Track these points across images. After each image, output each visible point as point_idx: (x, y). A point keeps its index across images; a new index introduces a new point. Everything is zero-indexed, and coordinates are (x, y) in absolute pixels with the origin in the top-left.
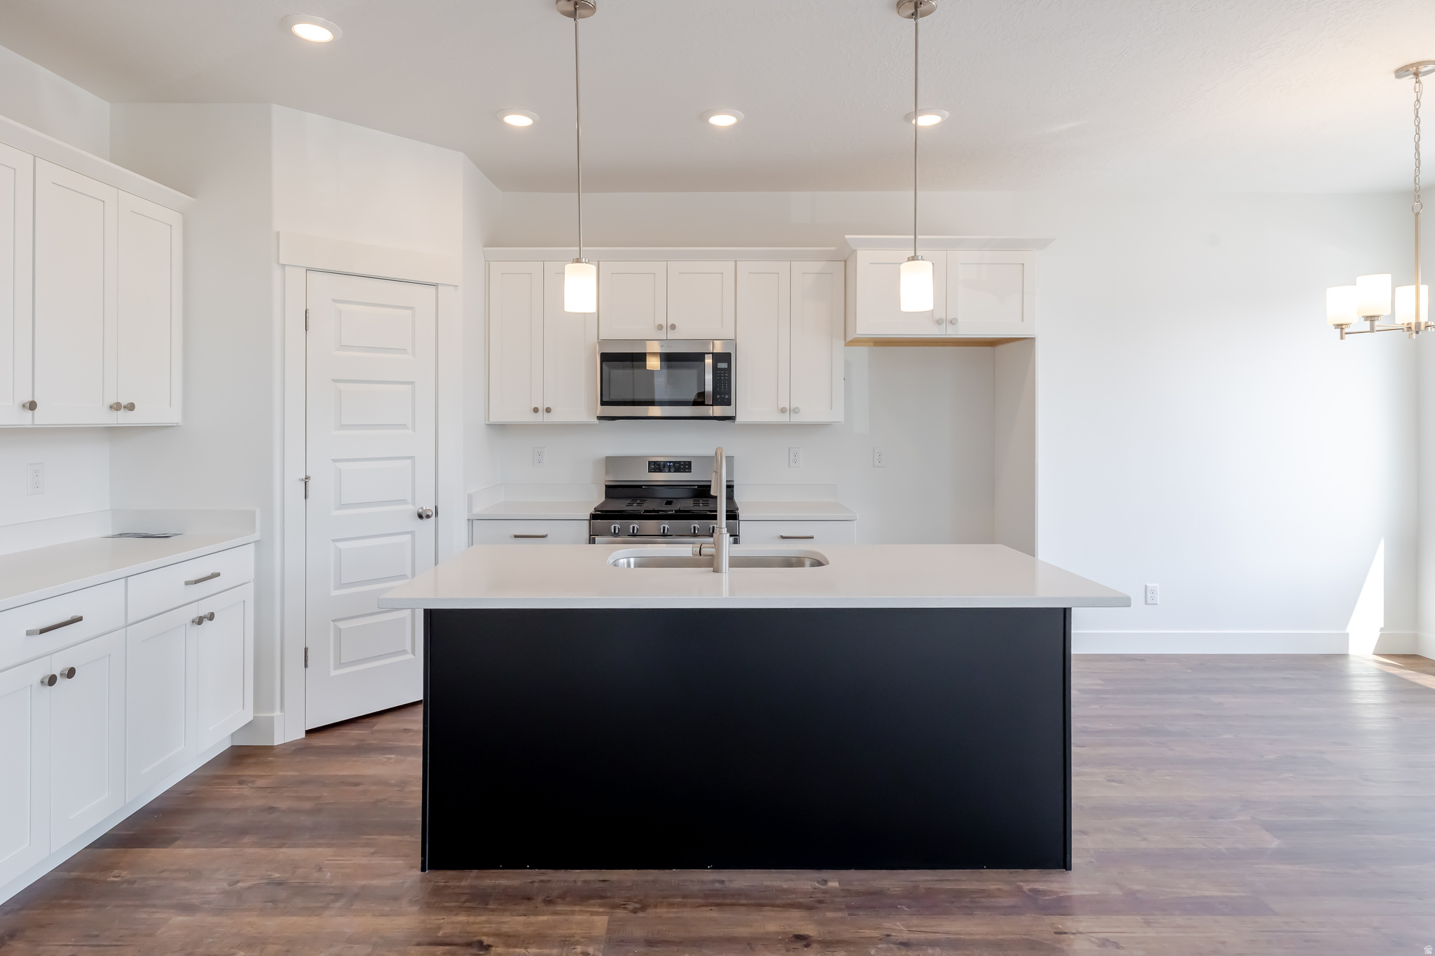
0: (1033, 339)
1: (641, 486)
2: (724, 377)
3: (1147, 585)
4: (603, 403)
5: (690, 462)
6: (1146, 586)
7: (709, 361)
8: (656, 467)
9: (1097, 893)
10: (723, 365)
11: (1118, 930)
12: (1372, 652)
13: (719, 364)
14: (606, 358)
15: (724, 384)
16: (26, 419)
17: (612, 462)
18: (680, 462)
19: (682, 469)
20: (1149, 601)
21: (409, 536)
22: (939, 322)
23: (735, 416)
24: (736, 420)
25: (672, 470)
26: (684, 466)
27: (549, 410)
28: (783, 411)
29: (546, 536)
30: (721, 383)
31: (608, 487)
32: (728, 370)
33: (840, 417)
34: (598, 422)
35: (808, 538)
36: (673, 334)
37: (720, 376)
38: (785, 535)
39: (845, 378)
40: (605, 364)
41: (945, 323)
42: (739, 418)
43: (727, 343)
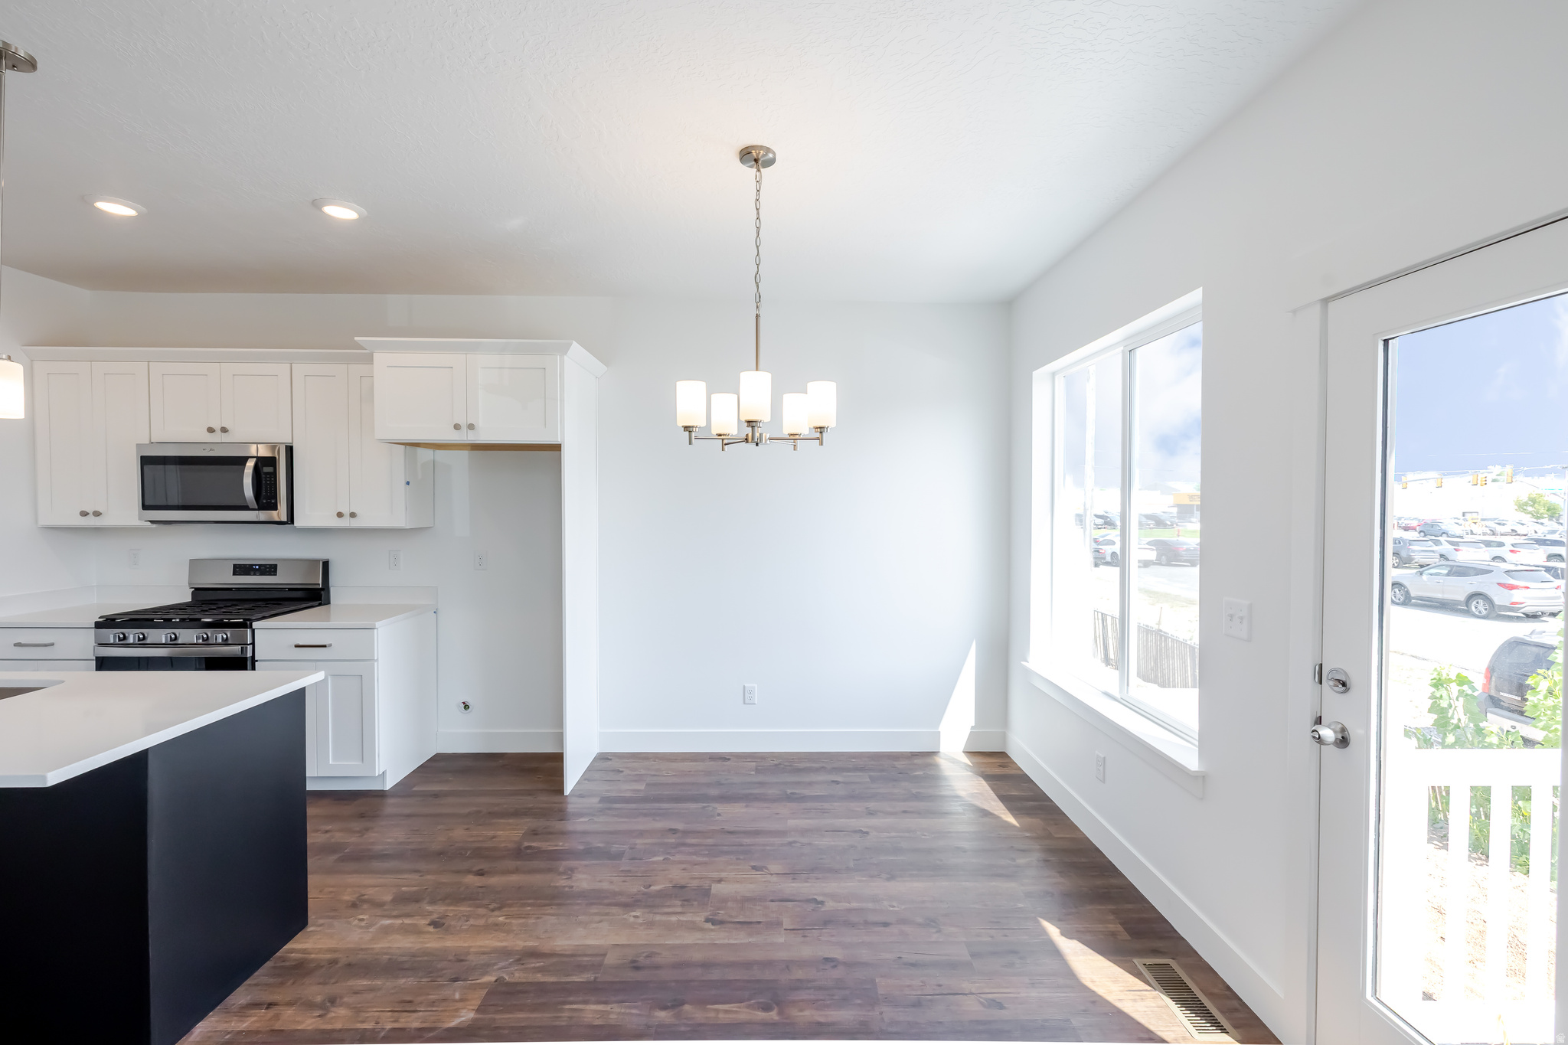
0: (557, 448)
1: (230, 589)
2: (270, 480)
3: (746, 684)
4: (145, 507)
5: (276, 565)
6: (745, 687)
7: (250, 464)
8: (240, 569)
10: (267, 469)
12: (962, 750)
13: (264, 468)
14: (146, 461)
15: (271, 488)
17: (195, 564)
18: (265, 565)
19: (268, 572)
20: (747, 701)
22: (457, 427)
23: (291, 519)
24: (295, 525)
25: (258, 573)
26: (270, 569)
27: (97, 514)
28: (340, 515)
29: (53, 644)
30: (266, 488)
31: (196, 589)
32: (274, 475)
33: (400, 521)
34: (154, 526)
35: (325, 646)
36: (225, 438)
37: (266, 481)
38: (301, 644)
39: (408, 483)
40: (145, 467)
41: (464, 428)
42: (298, 523)
43: (273, 446)
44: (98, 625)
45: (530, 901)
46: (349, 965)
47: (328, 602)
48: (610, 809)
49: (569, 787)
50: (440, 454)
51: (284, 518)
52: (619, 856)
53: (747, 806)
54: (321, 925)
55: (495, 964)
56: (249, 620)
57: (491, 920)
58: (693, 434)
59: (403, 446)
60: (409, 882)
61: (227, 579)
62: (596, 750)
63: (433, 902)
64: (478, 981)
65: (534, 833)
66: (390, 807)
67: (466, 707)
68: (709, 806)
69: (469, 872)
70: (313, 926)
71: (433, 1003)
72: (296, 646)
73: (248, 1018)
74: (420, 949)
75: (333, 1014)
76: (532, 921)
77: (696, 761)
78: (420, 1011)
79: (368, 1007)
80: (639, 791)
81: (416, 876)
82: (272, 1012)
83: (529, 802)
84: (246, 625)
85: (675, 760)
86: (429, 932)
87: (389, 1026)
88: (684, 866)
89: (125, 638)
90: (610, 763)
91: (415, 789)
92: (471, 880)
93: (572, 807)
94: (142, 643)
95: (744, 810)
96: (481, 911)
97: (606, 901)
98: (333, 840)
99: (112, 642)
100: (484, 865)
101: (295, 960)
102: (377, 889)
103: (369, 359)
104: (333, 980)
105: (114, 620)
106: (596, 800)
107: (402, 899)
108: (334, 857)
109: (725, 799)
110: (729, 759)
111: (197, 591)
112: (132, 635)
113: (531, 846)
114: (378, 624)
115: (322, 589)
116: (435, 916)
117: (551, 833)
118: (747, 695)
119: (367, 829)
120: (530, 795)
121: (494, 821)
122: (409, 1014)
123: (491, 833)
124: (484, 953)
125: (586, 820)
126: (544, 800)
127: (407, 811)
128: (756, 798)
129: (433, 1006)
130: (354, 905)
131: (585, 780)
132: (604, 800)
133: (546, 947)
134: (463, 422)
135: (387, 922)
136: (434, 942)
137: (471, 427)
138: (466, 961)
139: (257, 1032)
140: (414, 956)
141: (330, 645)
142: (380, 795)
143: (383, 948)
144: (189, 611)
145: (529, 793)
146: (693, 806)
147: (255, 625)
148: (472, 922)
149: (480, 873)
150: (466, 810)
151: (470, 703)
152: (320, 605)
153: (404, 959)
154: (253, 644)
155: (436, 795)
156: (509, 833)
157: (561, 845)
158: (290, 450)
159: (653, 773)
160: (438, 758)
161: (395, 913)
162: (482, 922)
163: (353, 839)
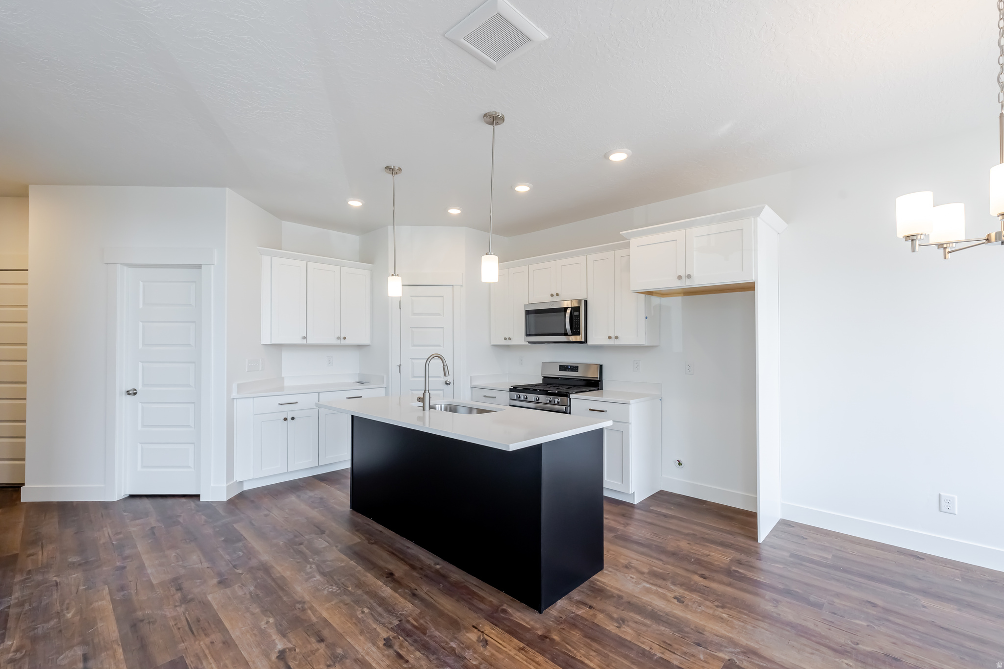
1: (558, 378)
2: (577, 319)
3: (941, 493)
4: (527, 335)
5: (578, 366)
6: (940, 495)
7: (569, 311)
8: (563, 368)
9: (529, 627)
10: (576, 313)
11: (501, 642)
13: (574, 313)
14: (528, 312)
15: (577, 323)
16: (304, 342)
17: (544, 365)
18: (573, 366)
19: (574, 370)
20: (943, 509)
21: (442, 392)
22: (680, 277)
23: (586, 341)
24: (588, 343)
25: (570, 370)
26: (575, 368)
27: (510, 339)
28: (610, 338)
29: (495, 397)
30: (575, 323)
31: (544, 377)
32: (579, 316)
33: (642, 341)
34: (530, 344)
35: (603, 411)
36: (558, 299)
37: (575, 320)
38: (592, 409)
39: (646, 318)
40: (527, 315)
41: (684, 278)
42: (590, 342)
43: (580, 301)
44: (511, 390)
45: (745, 612)
46: (629, 603)
47: (602, 389)
48: (801, 565)
49: (761, 538)
50: (665, 301)
51: (583, 340)
52: (820, 606)
53: (959, 610)
54: (610, 572)
55: (726, 647)
56: (568, 393)
57: (717, 613)
58: (917, 243)
59: (643, 295)
60: (658, 566)
61: (556, 373)
62: (779, 516)
63: (674, 584)
64: (715, 654)
65: (739, 563)
66: (638, 514)
67: (680, 464)
68: (908, 595)
69: (695, 573)
70: (606, 570)
71: (685, 653)
72: (590, 410)
73: (580, 609)
74: (670, 612)
75: (624, 630)
76: (749, 627)
77: (882, 550)
78: (678, 655)
79: (644, 635)
80: (826, 558)
81: (660, 563)
82: (592, 612)
83: (730, 539)
84: (566, 395)
85: (859, 544)
86: (674, 603)
87: (659, 655)
88: (893, 640)
89: (520, 397)
90: (792, 529)
91: (651, 508)
92: (696, 578)
93: (765, 552)
94: (526, 400)
95: (958, 613)
96: (708, 603)
97: (813, 638)
98: (610, 525)
99: (515, 398)
100: (706, 573)
101: (600, 586)
102: (638, 562)
103: (627, 246)
104: (622, 608)
105: (516, 388)
106: (786, 554)
107: (654, 574)
108: (613, 535)
109: (925, 593)
110: (923, 559)
111: (545, 378)
112: (522, 395)
113: (738, 571)
114: (631, 402)
115: (599, 381)
116: (677, 594)
117: (752, 567)
118: (944, 504)
119: (628, 524)
120: (730, 534)
121: (706, 544)
122: (672, 654)
123: (707, 552)
124: (717, 636)
125: (782, 567)
126: (741, 541)
127: (649, 520)
128: (970, 606)
129: (685, 656)
130: (626, 567)
131: (774, 536)
132: (793, 555)
133: (767, 653)
134: (683, 274)
135: (648, 585)
136: (678, 611)
137: (689, 277)
138: (704, 634)
139: (586, 620)
140: (667, 615)
141: (606, 411)
142: (631, 506)
143: (647, 601)
144: (543, 386)
145: (730, 533)
146: (890, 589)
147: (571, 396)
148: (703, 608)
149: (703, 576)
150: (686, 531)
151: (682, 461)
152: (598, 389)
153: (661, 614)
154: (570, 406)
155: (665, 516)
156: (721, 557)
157: (762, 578)
158: (586, 302)
159: (838, 548)
160: (661, 493)
161: (651, 581)
162: (711, 612)
163: (620, 527)
